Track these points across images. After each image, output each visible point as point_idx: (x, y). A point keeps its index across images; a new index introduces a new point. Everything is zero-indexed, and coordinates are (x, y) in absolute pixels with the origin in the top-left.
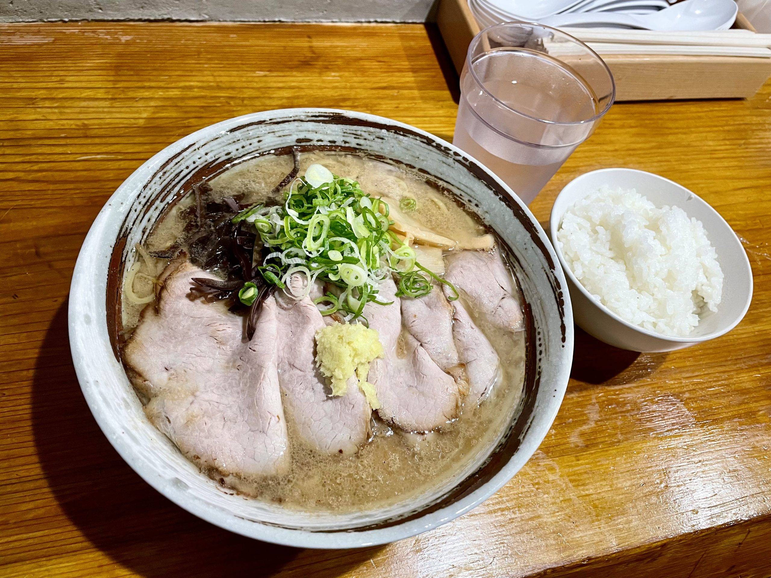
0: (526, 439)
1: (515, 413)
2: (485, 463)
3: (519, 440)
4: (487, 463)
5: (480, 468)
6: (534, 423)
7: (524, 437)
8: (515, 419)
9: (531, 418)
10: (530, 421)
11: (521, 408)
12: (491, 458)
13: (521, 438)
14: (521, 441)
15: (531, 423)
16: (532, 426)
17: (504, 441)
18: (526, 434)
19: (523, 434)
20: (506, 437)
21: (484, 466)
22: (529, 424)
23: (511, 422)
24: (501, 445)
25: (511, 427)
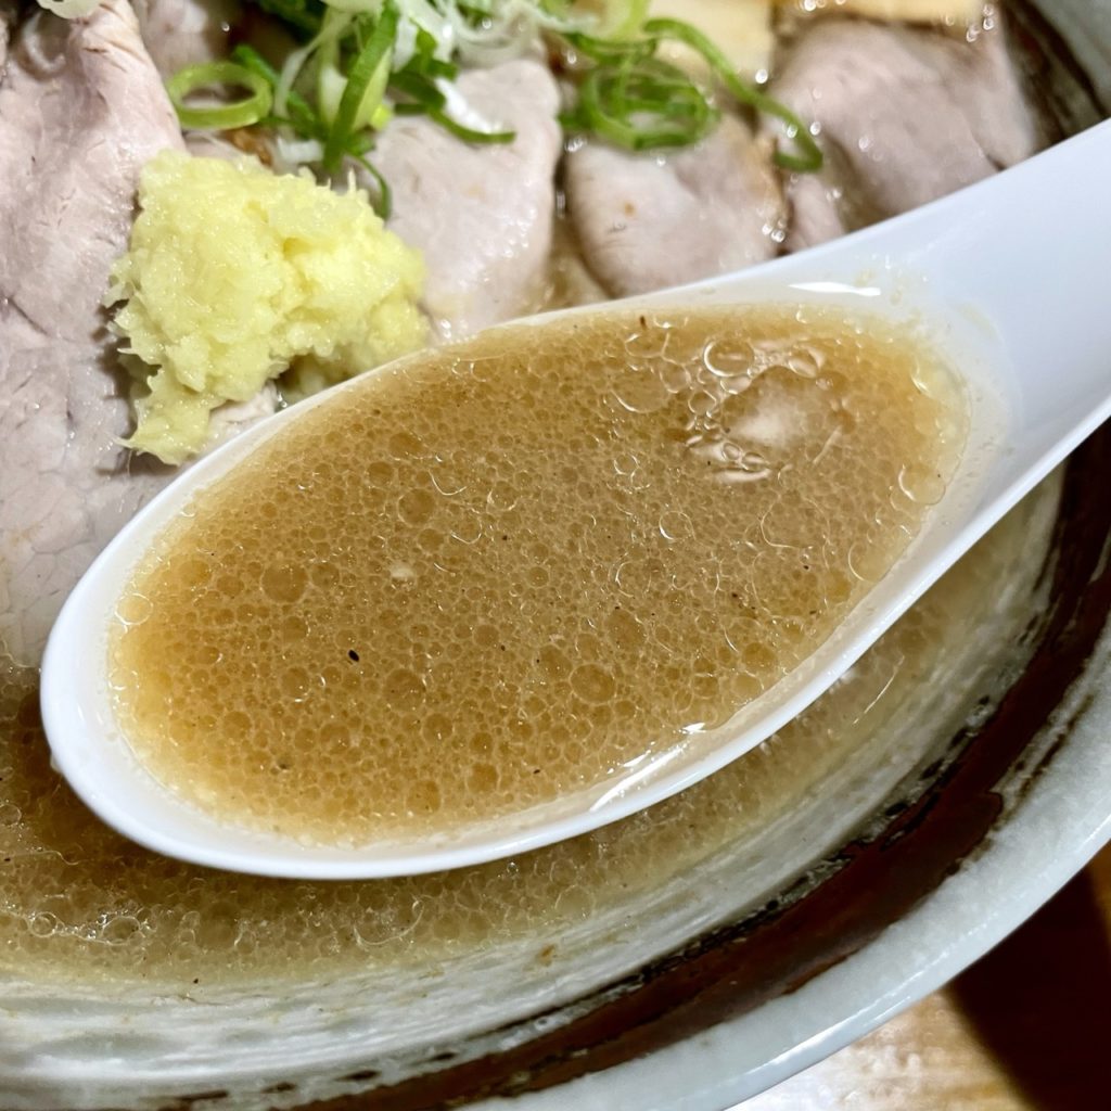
0: (1038, 800)
1: (985, 675)
2: (800, 880)
3: (1000, 800)
4: (814, 883)
5: (772, 904)
6: (1086, 726)
7: (1026, 790)
8: (985, 701)
9: (1075, 701)
10: (1065, 715)
11: (1023, 655)
12: (840, 864)
13: (1009, 788)
14: (1010, 804)
15: (1072, 724)
16: (1075, 739)
17: (916, 790)
18: (1037, 773)
19: (1025, 775)
20: (927, 774)
21: (791, 898)
22: (1058, 728)
23: (962, 710)
24: (900, 807)
25: (963, 732)
